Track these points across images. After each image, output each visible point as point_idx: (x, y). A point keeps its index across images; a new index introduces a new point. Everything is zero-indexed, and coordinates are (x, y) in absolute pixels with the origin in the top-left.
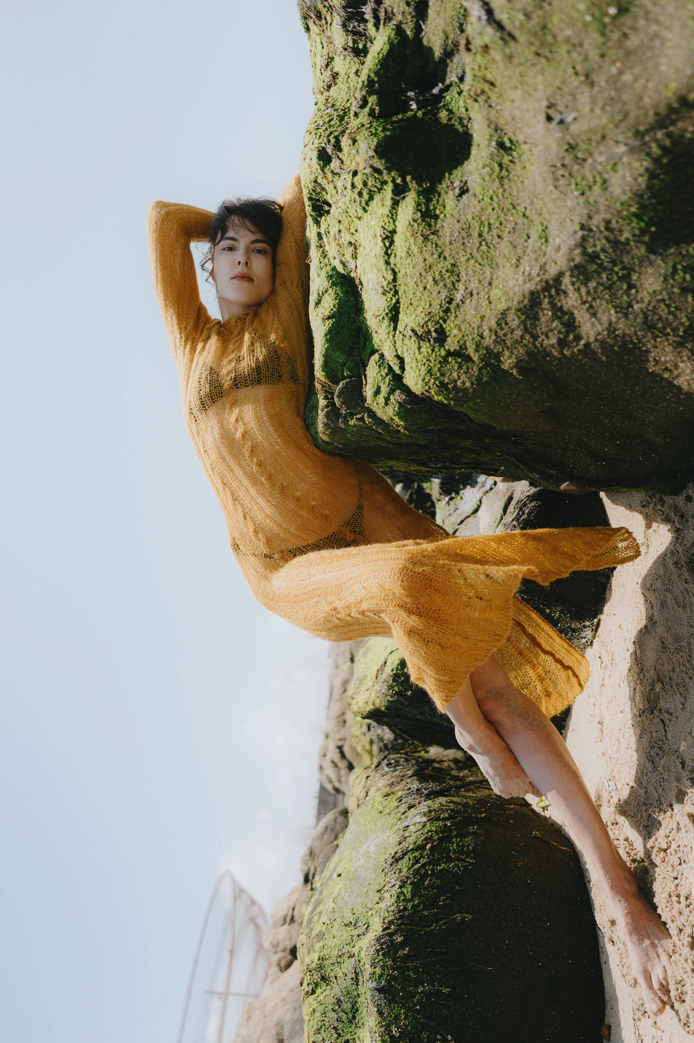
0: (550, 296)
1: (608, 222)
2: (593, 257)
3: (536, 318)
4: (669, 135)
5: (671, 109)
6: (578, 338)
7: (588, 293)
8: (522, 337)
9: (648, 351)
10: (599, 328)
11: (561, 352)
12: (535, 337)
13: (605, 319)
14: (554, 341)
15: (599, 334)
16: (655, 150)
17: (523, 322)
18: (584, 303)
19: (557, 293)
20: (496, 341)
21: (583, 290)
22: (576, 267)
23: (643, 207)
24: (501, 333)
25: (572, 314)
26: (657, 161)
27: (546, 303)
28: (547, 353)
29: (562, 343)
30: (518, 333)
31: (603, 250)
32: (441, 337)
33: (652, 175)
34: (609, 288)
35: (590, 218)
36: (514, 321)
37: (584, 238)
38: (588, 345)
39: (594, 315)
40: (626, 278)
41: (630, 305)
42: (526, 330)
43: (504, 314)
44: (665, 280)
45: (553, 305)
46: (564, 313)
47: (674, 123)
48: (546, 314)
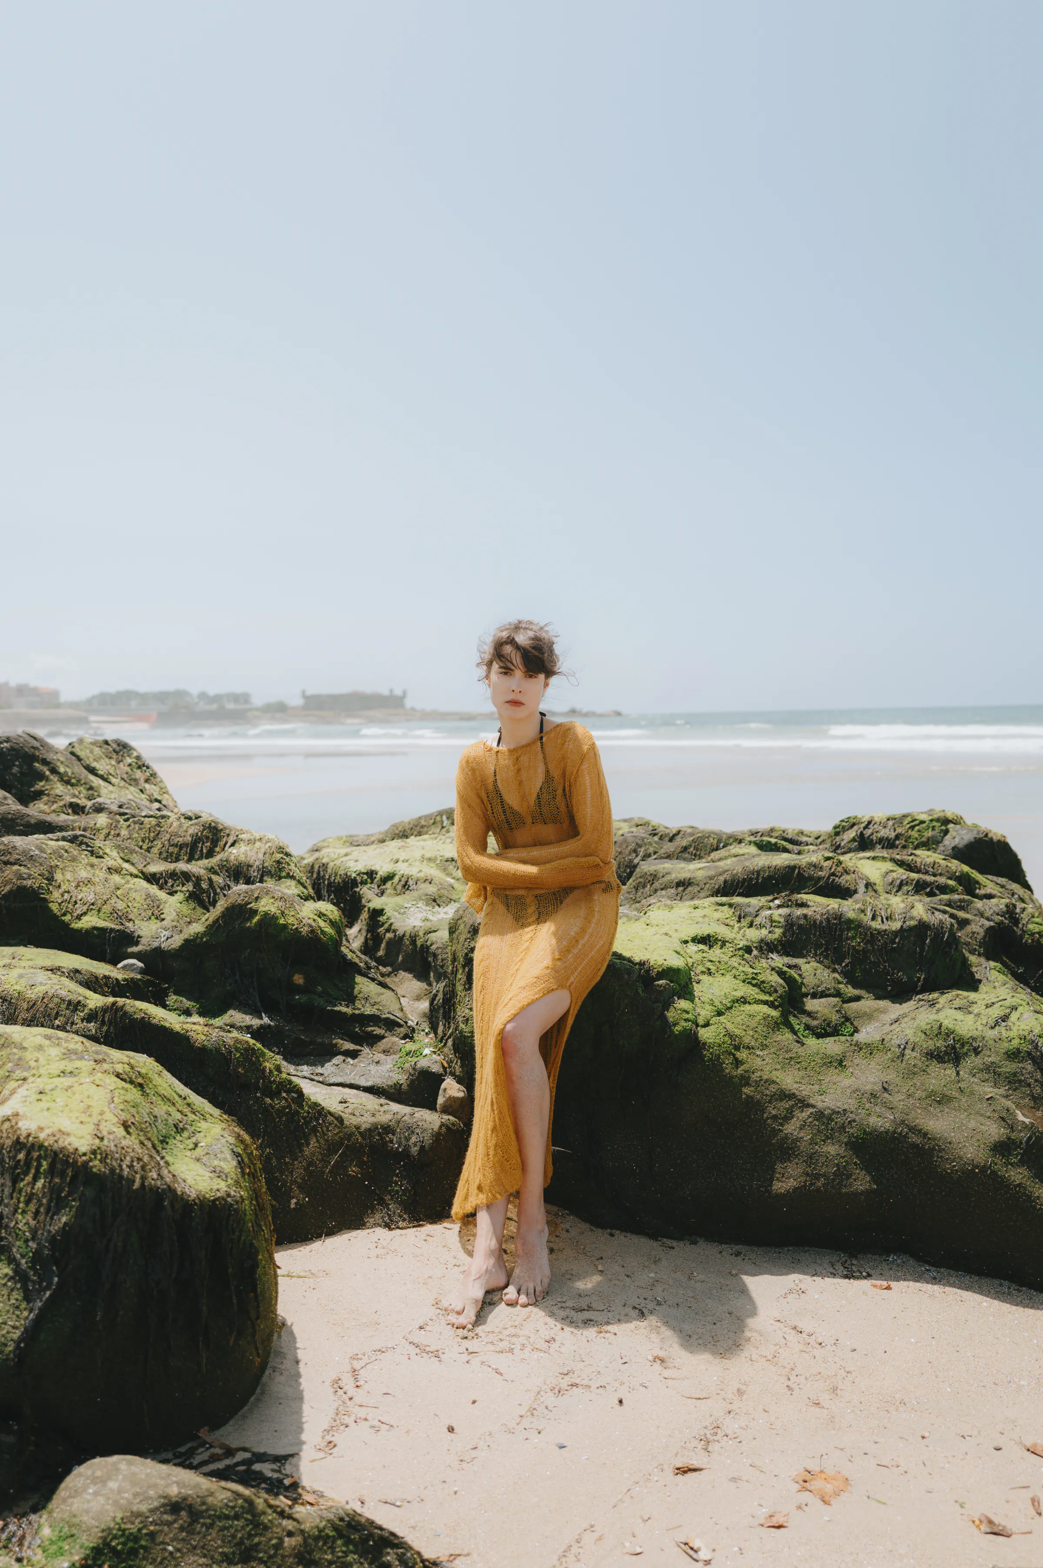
0: (797, 1104)
1: (854, 1121)
2: (830, 1119)
3: (781, 1100)
4: (907, 1133)
5: (920, 1131)
6: (782, 1125)
7: (811, 1122)
8: (766, 1095)
9: (790, 1161)
10: (796, 1133)
11: (768, 1118)
12: (770, 1102)
13: (801, 1135)
14: (774, 1112)
15: (792, 1134)
16: (899, 1130)
17: (775, 1094)
18: (804, 1121)
19: (800, 1107)
20: (756, 1081)
21: (810, 1120)
22: (822, 1113)
23: (870, 1133)
24: (762, 1083)
25: (792, 1118)
26: (895, 1132)
27: (791, 1103)
28: (763, 1111)
29: (775, 1117)
30: (768, 1092)
31: (836, 1123)
32: (737, 1048)
33: (887, 1132)
34: (819, 1131)
35: (852, 1113)
36: (773, 1088)
37: (838, 1112)
38: (781, 1131)
39: (801, 1129)
40: (828, 1138)
41: (816, 1144)
42: (772, 1096)
43: (774, 1082)
44: (838, 1155)
45: (793, 1106)
46: (791, 1113)
47: (913, 1133)
48: (786, 1104)
